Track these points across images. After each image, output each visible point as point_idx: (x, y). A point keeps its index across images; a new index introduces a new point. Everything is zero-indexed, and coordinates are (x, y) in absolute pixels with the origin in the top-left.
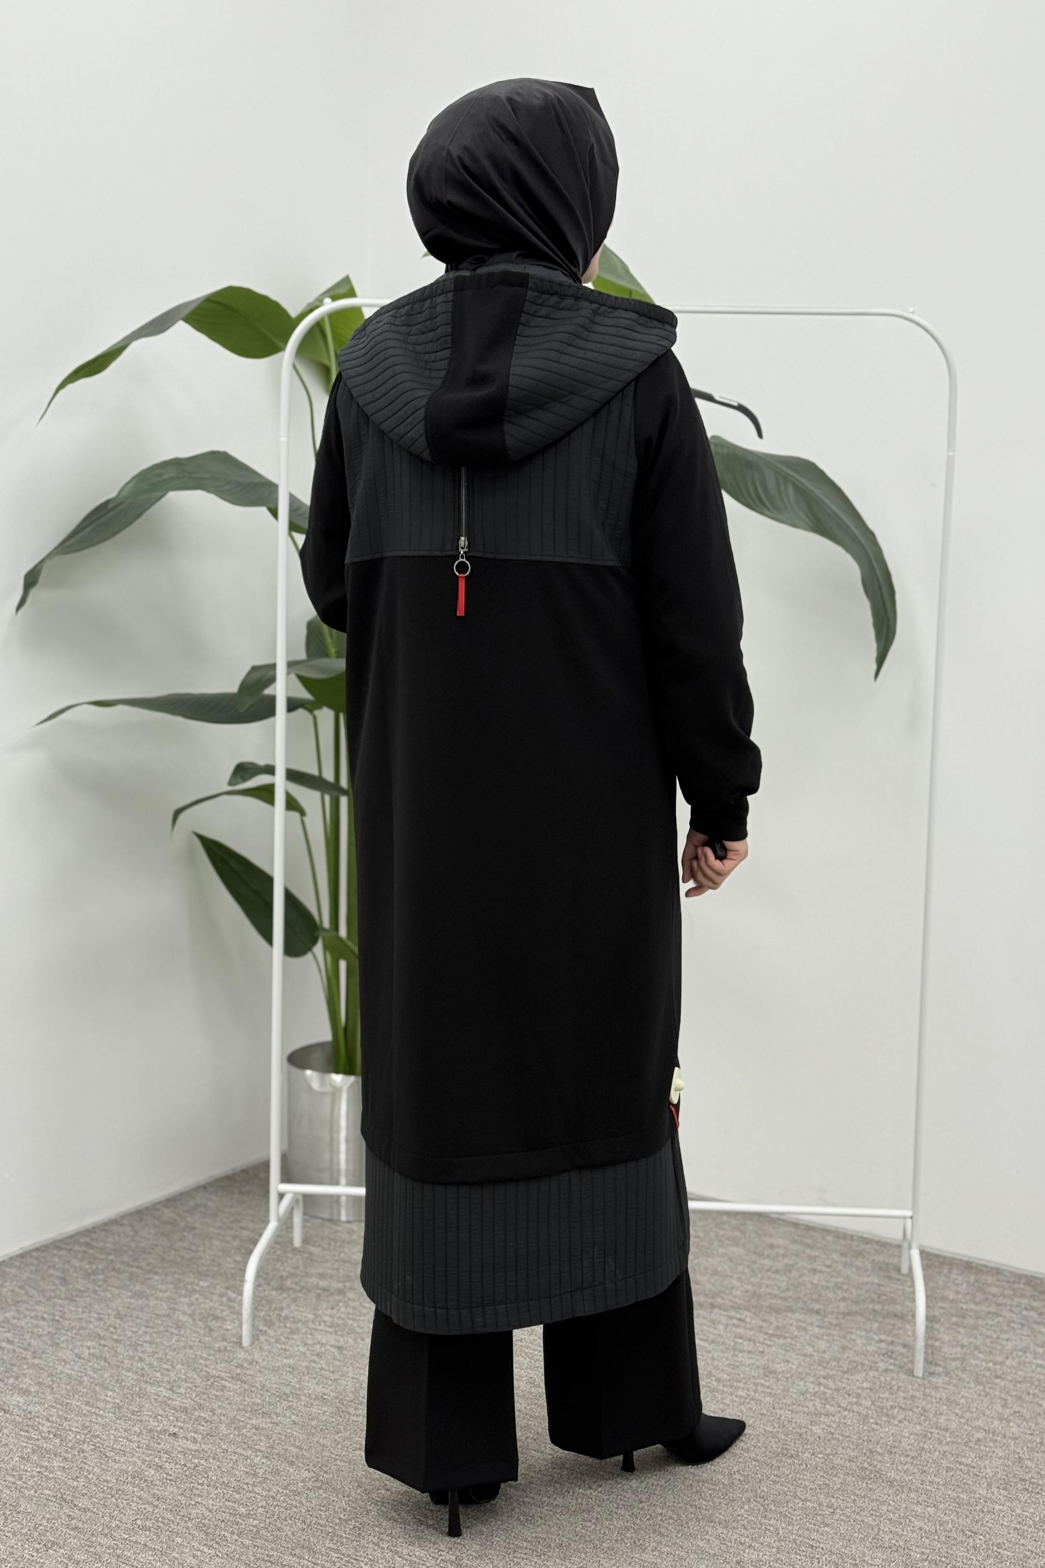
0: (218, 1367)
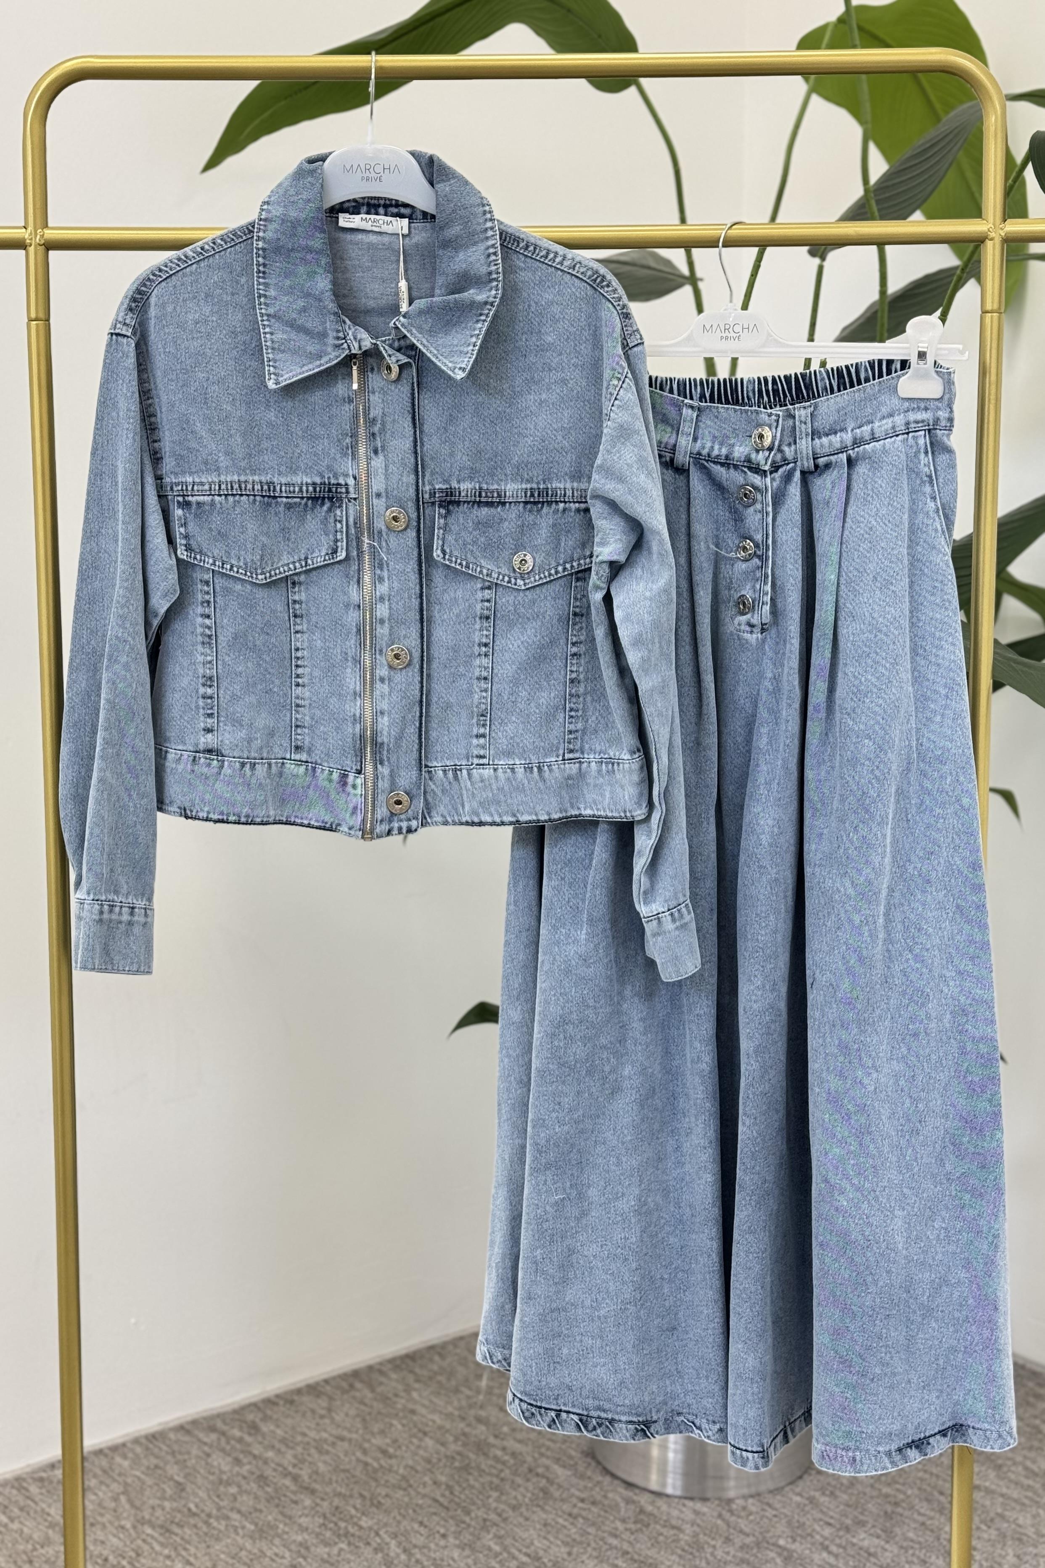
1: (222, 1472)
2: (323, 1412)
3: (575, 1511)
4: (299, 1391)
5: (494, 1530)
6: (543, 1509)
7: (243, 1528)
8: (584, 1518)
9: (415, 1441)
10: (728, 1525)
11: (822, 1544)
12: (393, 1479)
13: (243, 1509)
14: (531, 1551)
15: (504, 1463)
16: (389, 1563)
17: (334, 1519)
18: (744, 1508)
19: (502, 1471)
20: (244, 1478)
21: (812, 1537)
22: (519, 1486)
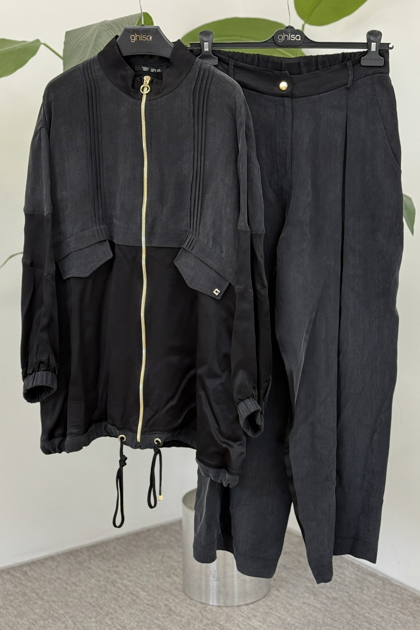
1: (9, 591)
2: (54, 567)
3: (144, 609)
4: (46, 559)
5: (110, 616)
6: (132, 608)
7: (13, 613)
8: (147, 612)
9: (88, 580)
10: (202, 615)
11: (237, 624)
12: (75, 594)
13: (15, 605)
14: (123, 624)
15: (121, 589)
16: (66, 627)
17: (49, 610)
18: (211, 609)
19: (119, 592)
20: (17, 593)
21: (234, 621)
22: (125, 599)
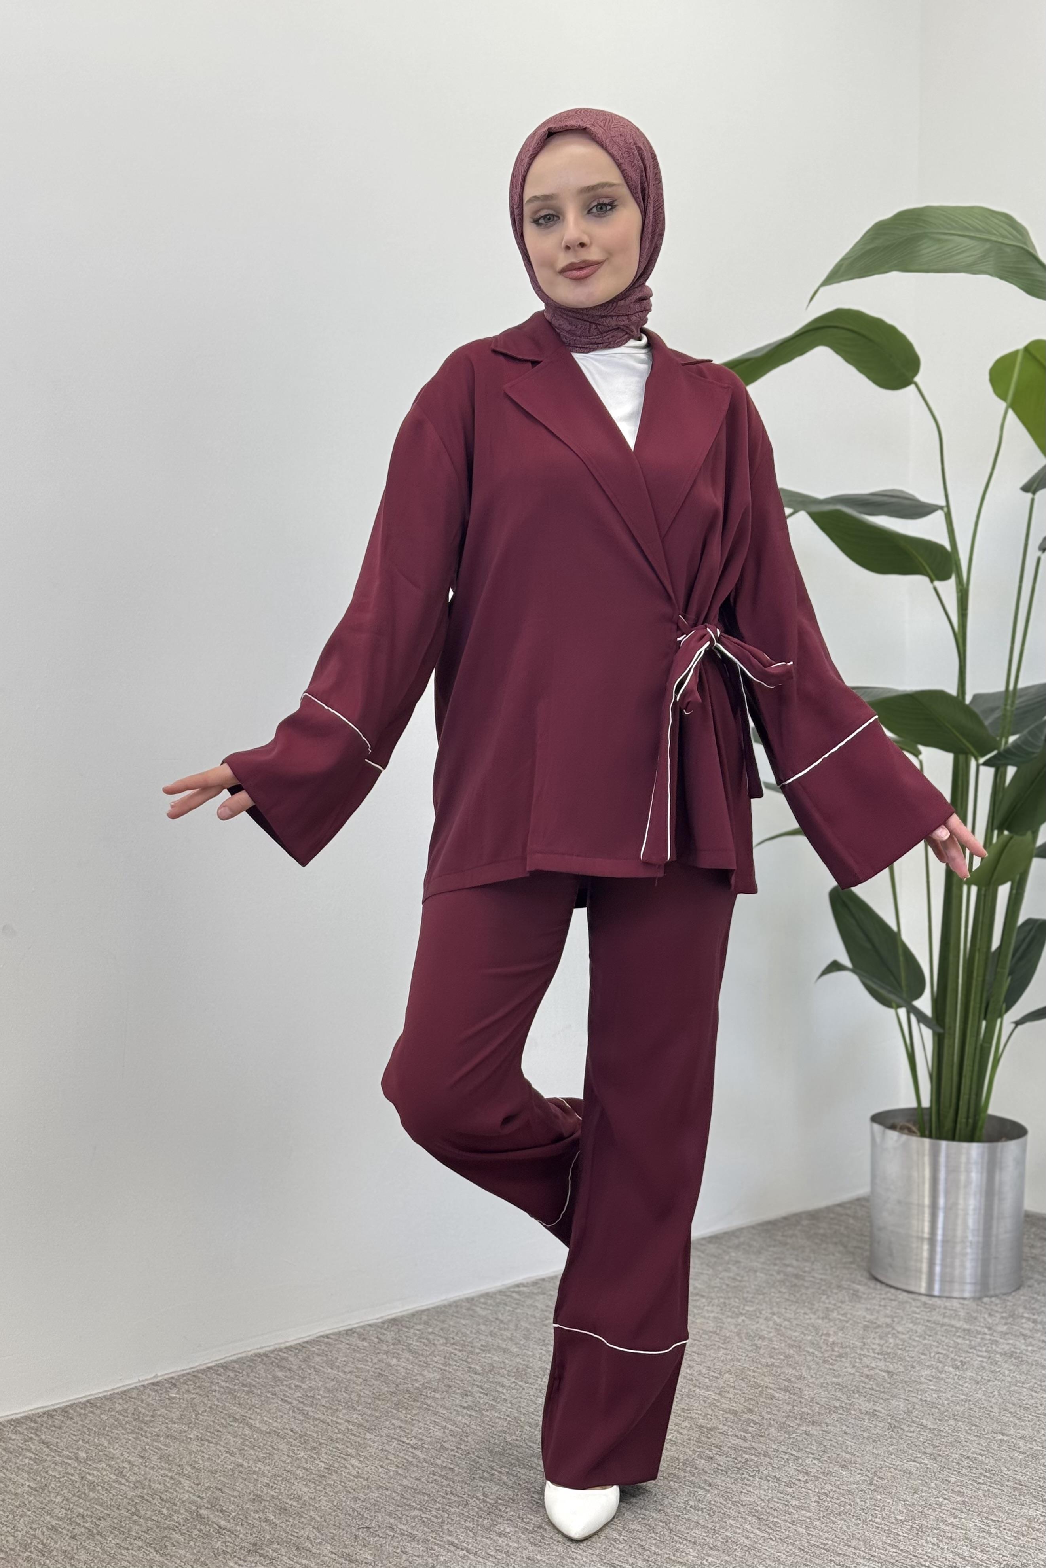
0: (766, 1379)
